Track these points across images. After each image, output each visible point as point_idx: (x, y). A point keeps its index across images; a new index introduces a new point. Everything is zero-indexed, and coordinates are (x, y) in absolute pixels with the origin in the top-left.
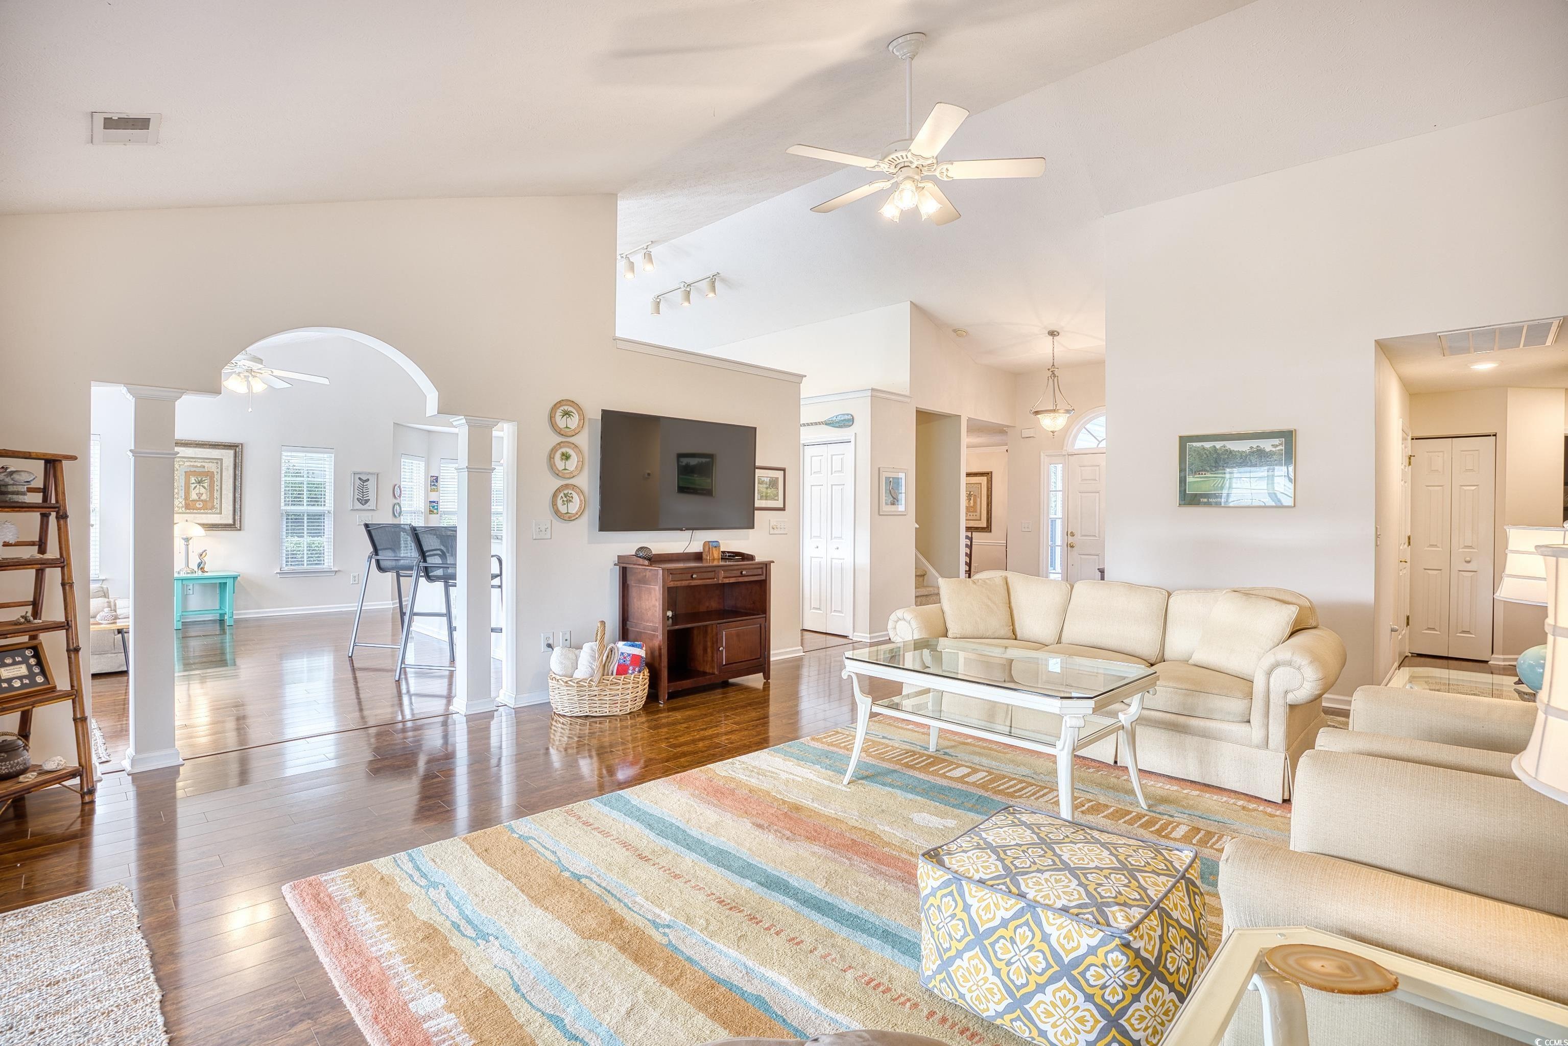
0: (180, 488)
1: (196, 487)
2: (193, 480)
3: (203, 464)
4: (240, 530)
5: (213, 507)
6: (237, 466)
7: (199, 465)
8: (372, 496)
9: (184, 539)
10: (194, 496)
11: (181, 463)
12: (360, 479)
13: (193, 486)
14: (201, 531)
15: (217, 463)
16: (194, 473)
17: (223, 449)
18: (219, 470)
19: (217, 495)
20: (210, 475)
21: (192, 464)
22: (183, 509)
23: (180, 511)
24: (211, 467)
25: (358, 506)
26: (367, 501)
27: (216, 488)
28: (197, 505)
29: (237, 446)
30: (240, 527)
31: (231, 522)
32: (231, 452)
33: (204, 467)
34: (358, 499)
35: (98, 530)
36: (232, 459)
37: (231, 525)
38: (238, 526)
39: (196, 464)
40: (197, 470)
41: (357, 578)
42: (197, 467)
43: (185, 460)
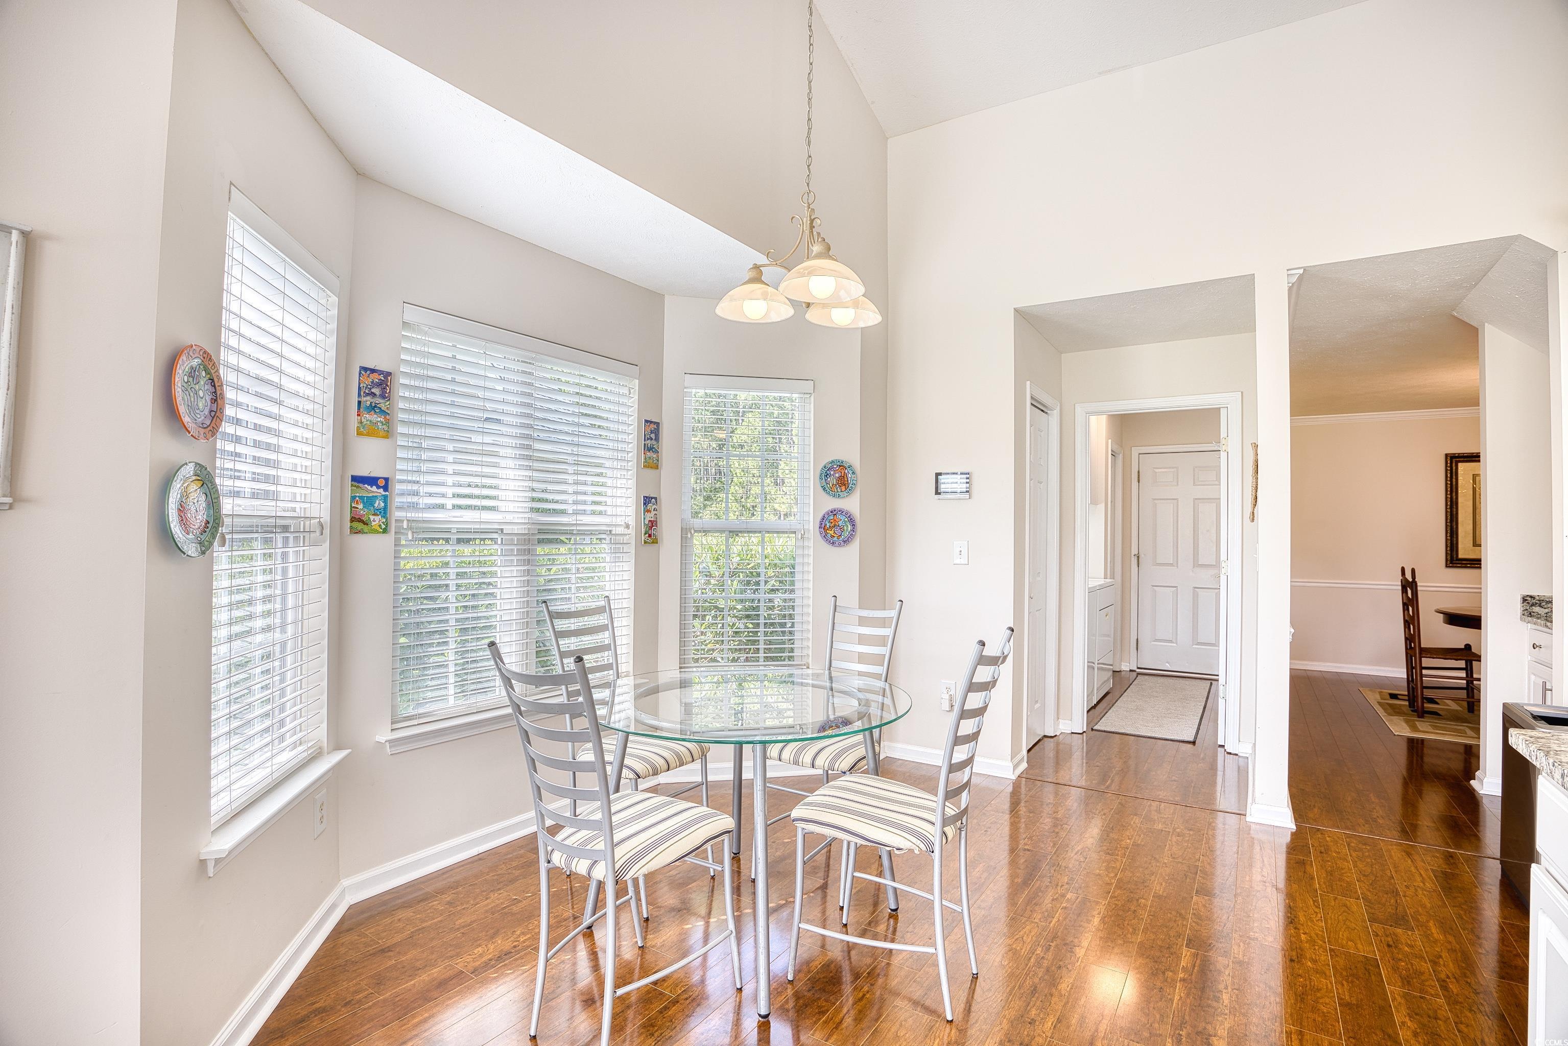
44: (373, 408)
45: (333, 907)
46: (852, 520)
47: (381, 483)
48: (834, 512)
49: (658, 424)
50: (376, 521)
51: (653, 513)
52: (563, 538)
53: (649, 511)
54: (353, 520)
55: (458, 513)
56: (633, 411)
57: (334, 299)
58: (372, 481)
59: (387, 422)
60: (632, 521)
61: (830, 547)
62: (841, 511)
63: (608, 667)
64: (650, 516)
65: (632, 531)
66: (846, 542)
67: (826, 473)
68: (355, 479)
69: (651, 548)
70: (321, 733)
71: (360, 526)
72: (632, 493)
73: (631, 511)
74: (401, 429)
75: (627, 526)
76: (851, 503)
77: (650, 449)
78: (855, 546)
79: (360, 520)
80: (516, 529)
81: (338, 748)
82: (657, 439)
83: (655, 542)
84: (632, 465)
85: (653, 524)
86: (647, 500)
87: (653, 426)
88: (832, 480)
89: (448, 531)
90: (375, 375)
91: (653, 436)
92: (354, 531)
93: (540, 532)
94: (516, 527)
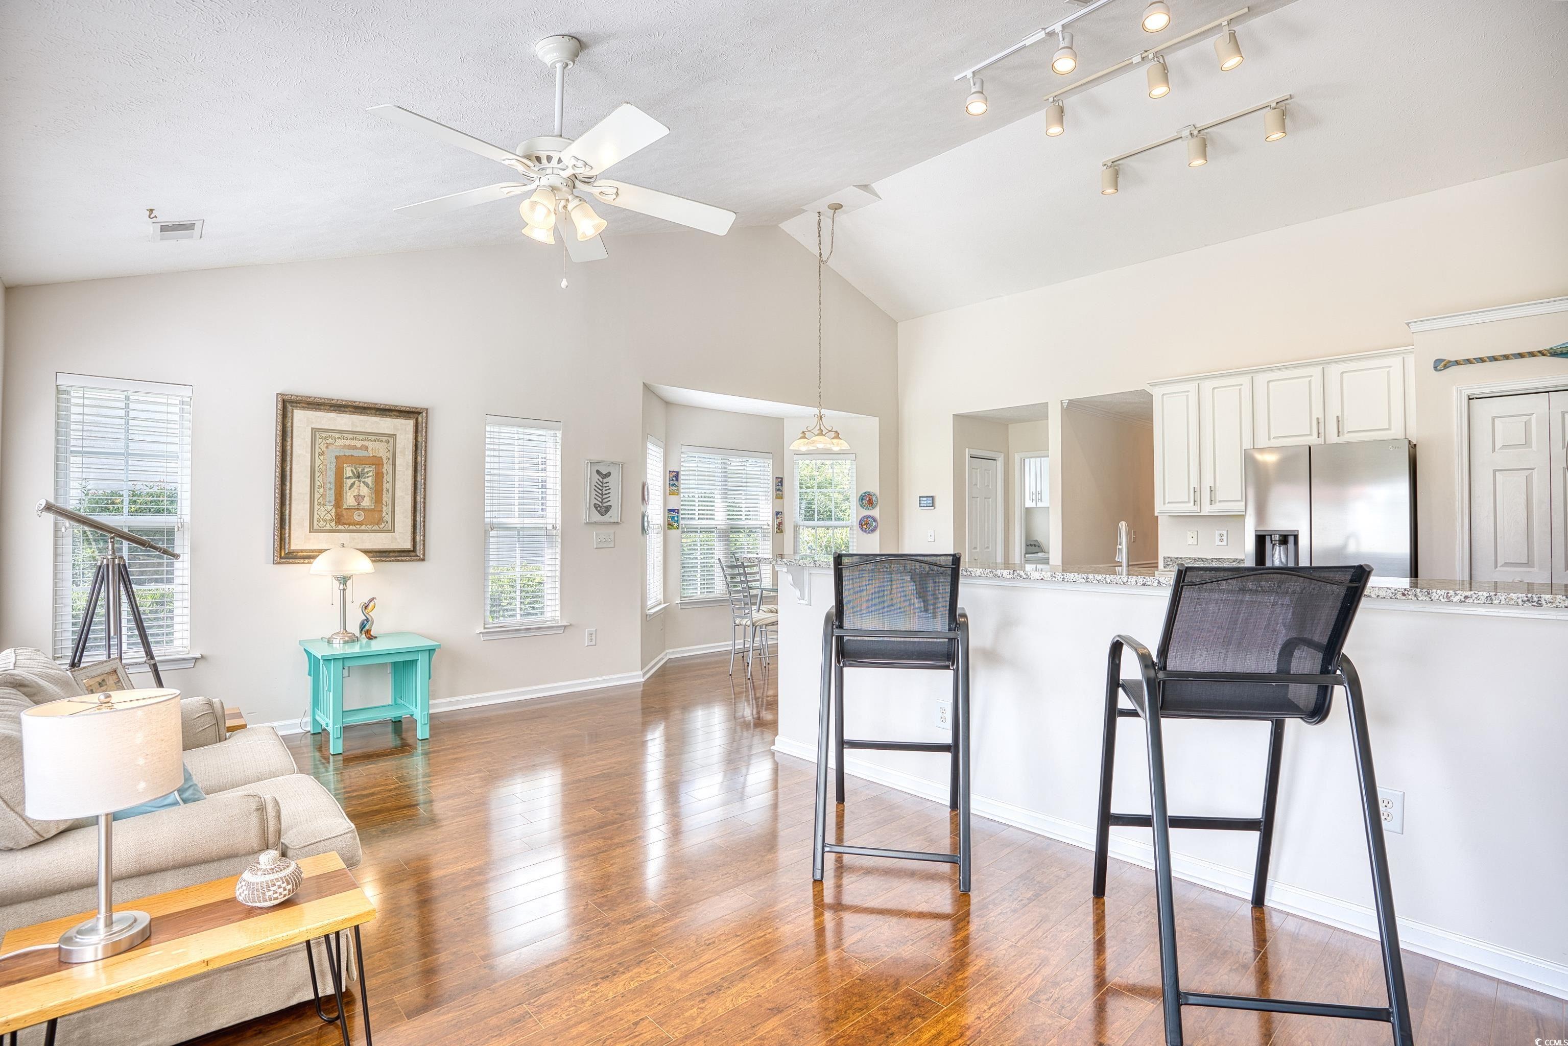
0: (328, 486)
1: (353, 484)
2: (348, 471)
3: (366, 443)
4: (423, 560)
5: (380, 520)
6: (419, 447)
7: (359, 444)
8: (614, 500)
9: (337, 578)
10: (350, 500)
11: (330, 441)
12: (598, 472)
13: (349, 482)
14: (364, 564)
15: (387, 442)
16: (351, 460)
17: (397, 417)
18: (390, 455)
19: (386, 498)
20: (377, 462)
21: (347, 442)
22: (333, 524)
23: (328, 527)
24: (378, 449)
25: (597, 517)
26: (608, 509)
27: (385, 486)
28: (357, 518)
29: (419, 413)
30: (424, 555)
31: (408, 545)
32: (409, 424)
33: (367, 448)
34: (596, 506)
35: (187, 565)
36: (411, 436)
37: (409, 551)
38: (419, 552)
39: (353, 443)
40: (356, 453)
41: (594, 637)
42: (355, 448)
43: (337, 435)
44: (673, 485)
45: (659, 661)
46: (875, 520)
47: (676, 511)
48: (866, 517)
49: (782, 478)
50: (675, 525)
51: (780, 519)
52: (742, 530)
53: (778, 518)
54: (668, 525)
55: (700, 521)
56: (770, 474)
57: (662, 450)
58: (673, 511)
59: (678, 490)
60: (771, 523)
61: (864, 533)
62: (870, 516)
63: (758, 580)
64: (779, 520)
65: (771, 527)
66: (873, 531)
67: (862, 499)
68: (669, 510)
69: (780, 535)
70: (661, 597)
71: (670, 527)
72: (770, 510)
73: (770, 518)
74: (682, 491)
75: (769, 525)
76: (875, 513)
77: (778, 490)
78: (878, 532)
79: (670, 525)
80: (722, 527)
81: (665, 603)
82: (782, 485)
83: (782, 532)
84: (770, 498)
85: (780, 524)
86: (778, 513)
87: (780, 480)
88: (865, 502)
89: (697, 528)
90: (674, 473)
91: (780, 484)
92: (669, 528)
93: (731, 528)
94: (722, 526)
